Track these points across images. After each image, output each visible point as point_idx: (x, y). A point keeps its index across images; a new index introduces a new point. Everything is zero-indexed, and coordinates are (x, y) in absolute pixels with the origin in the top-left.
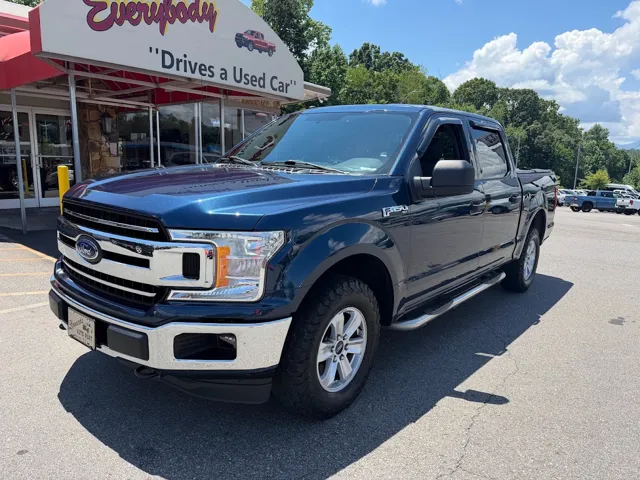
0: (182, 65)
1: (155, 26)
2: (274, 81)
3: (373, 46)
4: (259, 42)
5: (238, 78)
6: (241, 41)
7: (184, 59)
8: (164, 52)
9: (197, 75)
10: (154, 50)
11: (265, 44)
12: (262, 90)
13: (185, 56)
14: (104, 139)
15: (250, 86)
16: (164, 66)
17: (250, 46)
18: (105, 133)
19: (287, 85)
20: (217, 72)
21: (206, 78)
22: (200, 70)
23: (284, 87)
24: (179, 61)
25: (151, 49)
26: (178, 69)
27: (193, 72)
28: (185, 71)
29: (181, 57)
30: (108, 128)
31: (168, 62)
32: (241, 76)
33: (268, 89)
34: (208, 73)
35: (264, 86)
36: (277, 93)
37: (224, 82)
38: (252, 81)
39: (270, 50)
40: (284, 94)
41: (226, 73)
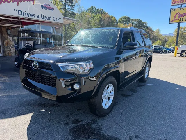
0: (25, 14)
1: (15, 3)
2: (54, 18)
3: (94, 7)
4: (49, 7)
5: (43, 18)
6: (43, 7)
7: (25, 12)
8: (19, 11)
9: (30, 17)
10: (16, 10)
11: (51, 8)
12: (50, 21)
13: (26, 12)
14: (8, 36)
15: (47, 20)
16: (19, 15)
17: (46, 8)
18: (8, 34)
19: (58, 19)
20: (36, 16)
21: (33, 18)
22: (31, 15)
23: (57, 20)
24: (24, 13)
25: (15, 10)
26: (24, 15)
27: (28, 16)
28: (26, 16)
29: (24, 12)
30: (9, 33)
31: (20, 13)
32: (44, 17)
33: (52, 21)
34: (33, 16)
35: (51, 20)
36: (55, 21)
37: (38, 19)
38: (47, 18)
39: (52, 9)
40: (57, 22)
41: (39, 16)
